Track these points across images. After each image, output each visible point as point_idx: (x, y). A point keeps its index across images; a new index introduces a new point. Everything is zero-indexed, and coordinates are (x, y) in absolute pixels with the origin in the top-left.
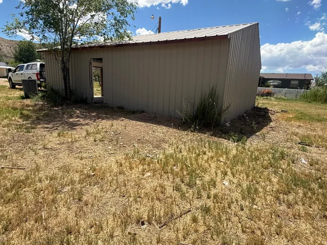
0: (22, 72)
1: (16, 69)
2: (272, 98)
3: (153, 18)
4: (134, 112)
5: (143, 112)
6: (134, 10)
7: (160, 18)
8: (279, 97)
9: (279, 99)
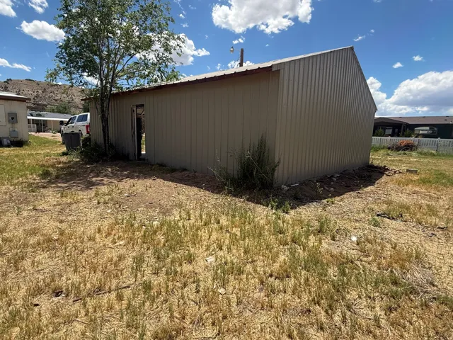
0: (73, 125)
1: (69, 121)
2: (414, 153)
3: (232, 51)
4: (173, 170)
5: (185, 170)
6: (181, 44)
7: (242, 51)
8: (425, 150)
9: (425, 154)
